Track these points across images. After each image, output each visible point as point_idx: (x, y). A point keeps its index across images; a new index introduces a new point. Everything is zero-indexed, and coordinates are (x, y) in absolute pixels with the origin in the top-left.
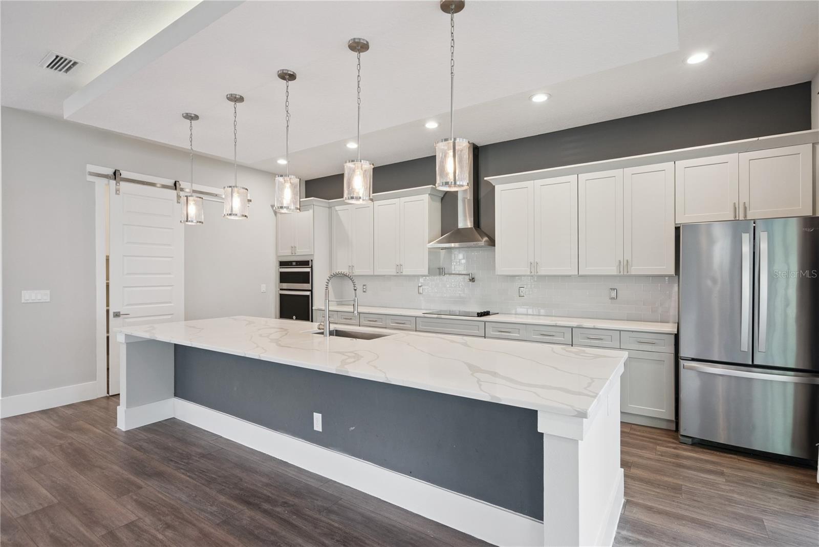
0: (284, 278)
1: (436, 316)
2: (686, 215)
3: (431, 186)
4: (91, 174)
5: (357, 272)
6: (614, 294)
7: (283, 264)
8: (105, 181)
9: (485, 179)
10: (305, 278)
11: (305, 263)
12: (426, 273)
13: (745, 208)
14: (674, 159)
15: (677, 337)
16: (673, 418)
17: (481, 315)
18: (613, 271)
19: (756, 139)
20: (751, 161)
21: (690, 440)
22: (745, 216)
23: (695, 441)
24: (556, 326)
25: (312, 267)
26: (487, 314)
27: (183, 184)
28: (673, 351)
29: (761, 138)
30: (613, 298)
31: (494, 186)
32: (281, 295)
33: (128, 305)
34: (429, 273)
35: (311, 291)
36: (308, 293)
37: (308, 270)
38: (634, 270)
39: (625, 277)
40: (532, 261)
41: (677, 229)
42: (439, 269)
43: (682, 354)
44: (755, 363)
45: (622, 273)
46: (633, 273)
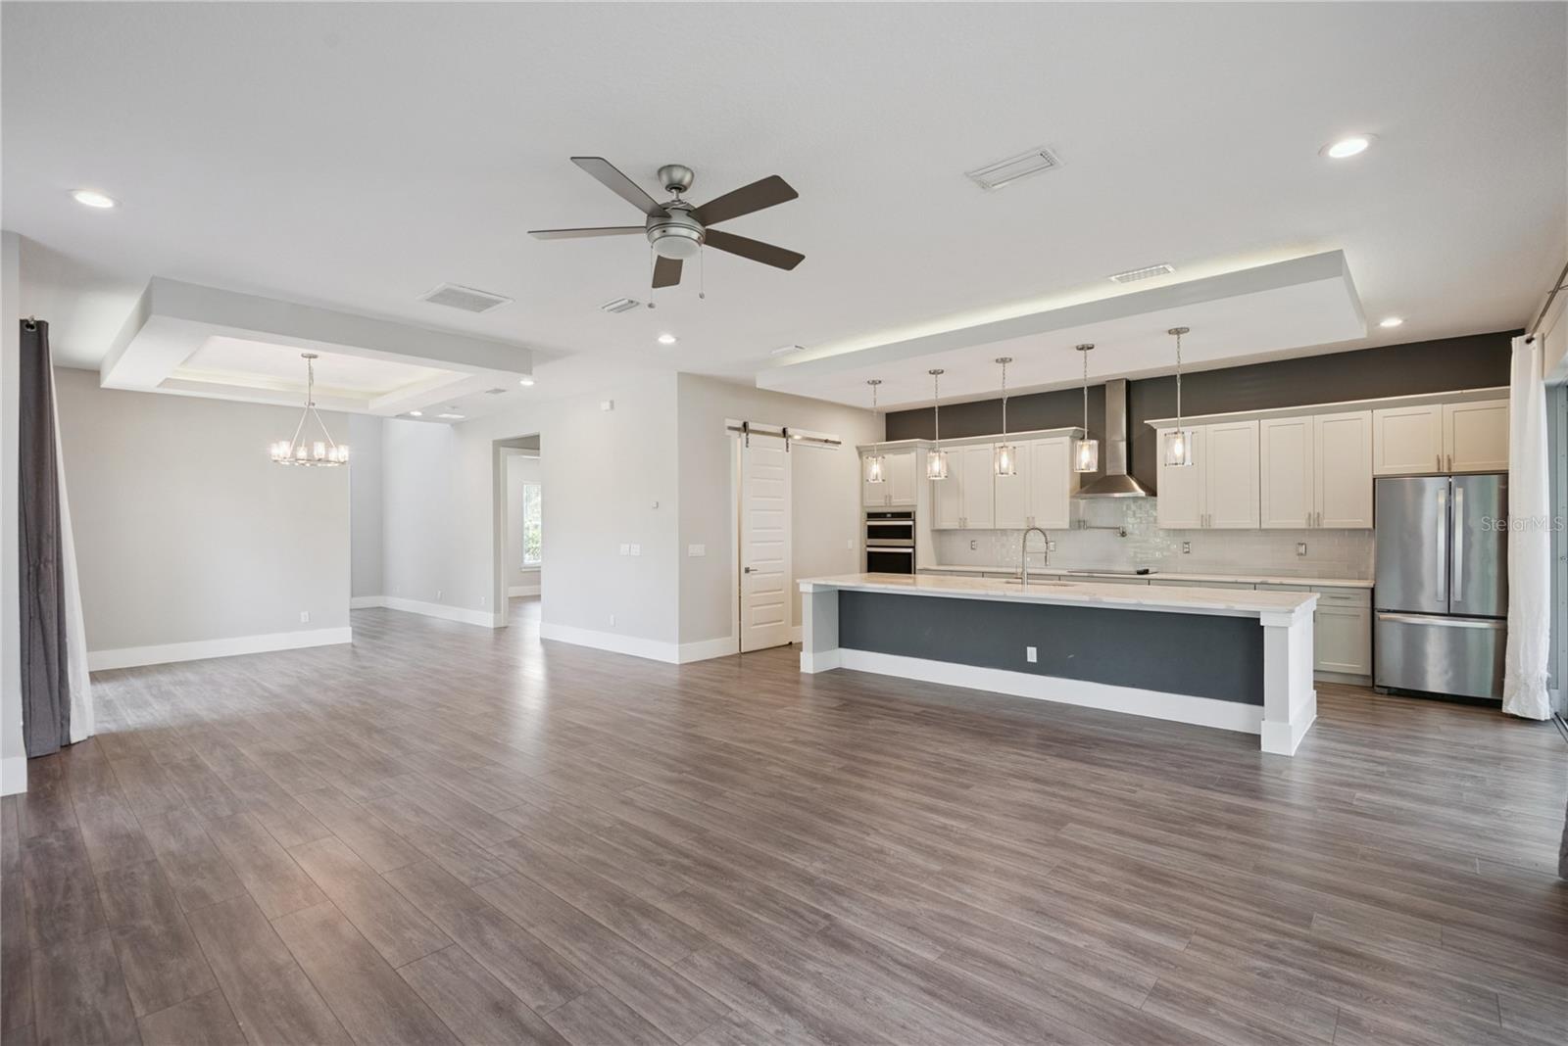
0: (873, 533)
1: (1086, 574)
2: (1386, 466)
3: (1074, 428)
4: (730, 428)
5: (971, 525)
6: (1302, 549)
7: (871, 516)
8: (737, 433)
9: (1146, 422)
10: (906, 533)
11: (907, 515)
12: (1067, 526)
13: (1449, 460)
14: (1372, 407)
15: (1373, 590)
16: (1369, 673)
17: (1139, 573)
18: (1301, 524)
19: (1459, 392)
20: (1456, 414)
21: (1386, 690)
22: (1449, 469)
23: (1392, 691)
24: (1236, 583)
25: (914, 520)
26: (1146, 572)
27: (790, 431)
28: (1369, 605)
29: (1464, 391)
30: (1302, 554)
31: (1155, 430)
32: (869, 553)
33: (754, 561)
34: (1070, 526)
35: (914, 547)
36: (910, 550)
37: (911, 523)
38: (1326, 524)
39: (1315, 531)
40: (1204, 513)
41: (1374, 479)
42: (1079, 521)
43: (1379, 605)
44: (1451, 612)
45: (1312, 527)
46: (1325, 526)
